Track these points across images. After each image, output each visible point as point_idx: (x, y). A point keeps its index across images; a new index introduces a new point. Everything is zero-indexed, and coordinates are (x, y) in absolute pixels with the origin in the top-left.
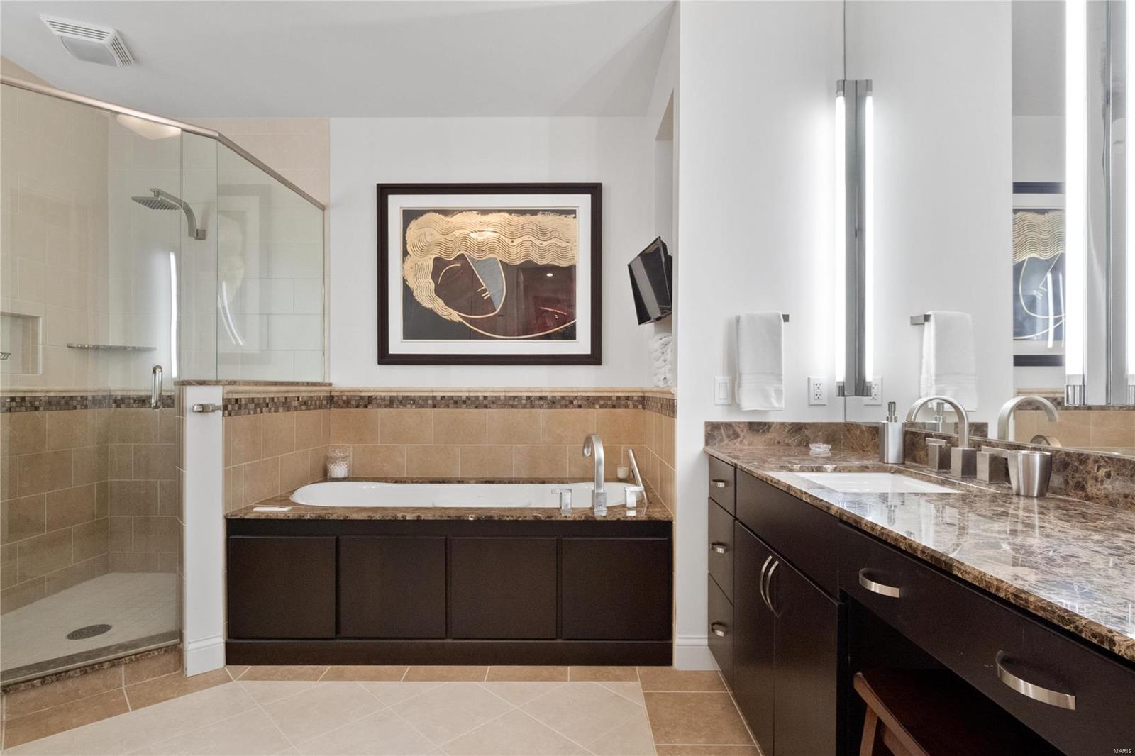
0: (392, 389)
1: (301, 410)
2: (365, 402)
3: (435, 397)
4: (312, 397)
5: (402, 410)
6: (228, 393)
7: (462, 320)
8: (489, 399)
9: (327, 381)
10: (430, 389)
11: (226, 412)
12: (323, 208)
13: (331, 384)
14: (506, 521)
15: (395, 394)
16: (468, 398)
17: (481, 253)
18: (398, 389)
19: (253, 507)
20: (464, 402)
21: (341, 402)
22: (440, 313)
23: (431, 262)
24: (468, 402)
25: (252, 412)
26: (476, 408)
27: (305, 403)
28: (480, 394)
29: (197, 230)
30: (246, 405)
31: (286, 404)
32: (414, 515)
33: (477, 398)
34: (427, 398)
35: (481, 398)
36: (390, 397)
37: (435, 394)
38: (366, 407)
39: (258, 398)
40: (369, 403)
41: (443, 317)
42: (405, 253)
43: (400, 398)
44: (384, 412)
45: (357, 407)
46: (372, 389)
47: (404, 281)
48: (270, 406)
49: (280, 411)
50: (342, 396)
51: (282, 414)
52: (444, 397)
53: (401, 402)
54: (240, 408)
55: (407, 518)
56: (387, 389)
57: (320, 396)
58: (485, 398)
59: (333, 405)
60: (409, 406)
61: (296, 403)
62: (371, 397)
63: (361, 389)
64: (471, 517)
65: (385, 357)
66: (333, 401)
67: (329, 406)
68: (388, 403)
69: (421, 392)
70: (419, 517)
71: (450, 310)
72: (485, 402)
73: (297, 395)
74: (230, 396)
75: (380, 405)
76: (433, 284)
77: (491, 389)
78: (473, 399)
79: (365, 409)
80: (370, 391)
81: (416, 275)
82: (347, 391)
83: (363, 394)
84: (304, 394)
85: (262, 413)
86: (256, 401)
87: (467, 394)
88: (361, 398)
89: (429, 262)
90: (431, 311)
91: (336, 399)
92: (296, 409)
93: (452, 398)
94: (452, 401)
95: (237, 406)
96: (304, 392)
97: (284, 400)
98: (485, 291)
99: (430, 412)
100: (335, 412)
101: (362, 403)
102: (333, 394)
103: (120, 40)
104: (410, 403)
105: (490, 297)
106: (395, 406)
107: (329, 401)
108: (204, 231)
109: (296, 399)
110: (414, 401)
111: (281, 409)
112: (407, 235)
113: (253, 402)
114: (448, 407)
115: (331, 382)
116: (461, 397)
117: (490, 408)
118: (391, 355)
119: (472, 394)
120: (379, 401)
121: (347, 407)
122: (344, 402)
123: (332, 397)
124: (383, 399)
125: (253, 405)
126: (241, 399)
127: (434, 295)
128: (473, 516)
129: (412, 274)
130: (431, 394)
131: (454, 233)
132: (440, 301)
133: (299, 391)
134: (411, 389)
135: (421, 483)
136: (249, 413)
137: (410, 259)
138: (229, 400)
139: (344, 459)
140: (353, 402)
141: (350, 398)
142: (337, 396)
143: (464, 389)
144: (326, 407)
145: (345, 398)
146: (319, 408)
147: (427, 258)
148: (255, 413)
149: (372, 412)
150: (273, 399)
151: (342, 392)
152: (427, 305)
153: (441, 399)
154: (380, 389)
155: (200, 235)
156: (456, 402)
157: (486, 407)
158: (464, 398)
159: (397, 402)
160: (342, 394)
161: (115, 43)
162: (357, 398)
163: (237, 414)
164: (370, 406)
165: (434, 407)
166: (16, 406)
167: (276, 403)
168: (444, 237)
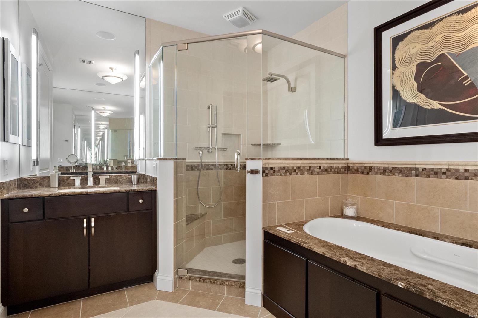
0: (385, 163)
1: (322, 174)
2: (368, 170)
3: (418, 168)
4: (331, 167)
5: (392, 177)
6: (265, 164)
7: (441, 107)
8: (470, 171)
9: (346, 157)
10: (414, 163)
11: (264, 174)
12: (344, 57)
13: (348, 159)
14: (439, 304)
15: (386, 166)
16: (448, 170)
17: (462, 47)
18: (389, 163)
19: (276, 226)
20: (444, 173)
21: (353, 170)
22: (422, 105)
23: (414, 69)
24: (448, 174)
25: (283, 174)
26: (456, 178)
27: (326, 170)
28: (460, 167)
29: (292, 88)
30: (278, 170)
31: (310, 171)
32: (352, 263)
33: (457, 170)
34: (411, 169)
35: (462, 171)
36: (384, 167)
37: (417, 166)
38: (368, 173)
39: (288, 167)
40: (370, 171)
41: (424, 107)
42: (394, 68)
43: (391, 169)
44: (379, 178)
45: (363, 173)
46: (371, 162)
47: (393, 87)
48: (297, 171)
49: (305, 174)
50: (354, 166)
51: (306, 176)
52: (425, 169)
53: (391, 171)
54: (274, 172)
55: (347, 264)
56: (381, 162)
57: (339, 166)
58: (466, 170)
59: (349, 172)
60: (397, 174)
61: (318, 170)
62: (371, 167)
63: (365, 162)
64: (401, 285)
65: (379, 141)
66: (348, 169)
67: (346, 172)
68: (382, 171)
69: (406, 164)
70: (355, 266)
71: (431, 101)
72: (466, 174)
73: (319, 165)
74: (267, 166)
75: (377, 173)
76: (416, 84)
77: (472, 163)
78: (454, 171)
79: (367, 175)
80: (370, 164)
81: (402, 81)
82: (357, 164)
83: (366, 165)
84: (324, 165)
85: (291, 175)
86: (286, 169)
87: (447, 167)
88: (365, 168)
89: (412, 69)
90: (415, 105)
91: (351, 168)
92: (318, 173)
93: (432, 170)
94: (432, 172)
95: (272, 171)
96: (325, 164)
97: (308, 168)
98: (467, 78)
99: (414, 180)
100: (350, 176)
101: (366, 171)
102: (349, 165)
103: (246, 11)
104: (398, 173)
105: (472, 82)
106: (387, 174)
107: (347, 169)
108: (295, 88)
109: (318, 168)
110: (401, 171)
111: (306, 173)
112: (395, 55)
113: (284, 169)
114: (429, 177)
115: (348, 158)
116: (441, 169)
117: (472, 179)
118: (384, 139)
119: (451, 167)
120: (376, 170)
121: (357, 173)
122: (355, 170)
123: (349, 167)
124: (379, 169)
125: (284, 171)
126: (275, 167)
127: (416, 92)
128: (403, 284)
129: (400, 81)
130: (414, 166)
131: (434, 40)
132: (423, 96)
133: (319, 163)
134: (398, 163)
135: (402, 231)
136: (281, 175)
137: (397, 71)
138: (266, 168)
139: (353, 205)
140: (360, 170)
141: (358, 167)
142: (351, 166)
143: (443, 163)
144: (344, 172)
145: (355, 168)
146: (338, 173)
147: (411, 66)
148: (286, 175)
149: (371, 176)
150: (299, 168)
151: (354, 164)
152: (411, 100)
153: (423, 170)
154: (376, 162)
155: (293, 90)
156: (436, 173)
157: (467, 178)
158: (443, 170)
159: (388, 171)
160: (354, 165)
161: (245, 14)
162: (363, 168)
163: (272, 175)
164: (370, 173)
165: (417, 176)
166: (233, 168)
167: (301, 170)
168: (426, 45)
